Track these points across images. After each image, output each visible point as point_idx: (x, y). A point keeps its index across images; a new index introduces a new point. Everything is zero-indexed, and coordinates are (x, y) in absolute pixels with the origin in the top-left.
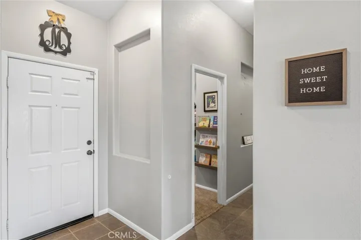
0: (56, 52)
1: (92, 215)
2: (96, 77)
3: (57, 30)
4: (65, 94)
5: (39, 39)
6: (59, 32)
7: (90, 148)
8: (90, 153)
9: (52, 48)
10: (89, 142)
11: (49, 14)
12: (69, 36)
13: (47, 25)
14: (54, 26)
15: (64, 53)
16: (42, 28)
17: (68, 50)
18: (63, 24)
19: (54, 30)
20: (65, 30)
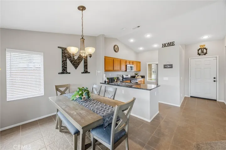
1: (216, 100)
2: (218, 58)
4: (205, 65)
5: (197, 53)
6: (203, 50)
7: (215, 80)
8: (215, 81)
9: (201, 54)
10: (215, 78)
11: (200, 46)
12: (206, 49)
13: (200, 49)
14: (202, 49)
15: (205, 54)
16: (198, 50)
17: (206, 53)
18: (205, 47)
19: (202, 50)
20: (205, 48)
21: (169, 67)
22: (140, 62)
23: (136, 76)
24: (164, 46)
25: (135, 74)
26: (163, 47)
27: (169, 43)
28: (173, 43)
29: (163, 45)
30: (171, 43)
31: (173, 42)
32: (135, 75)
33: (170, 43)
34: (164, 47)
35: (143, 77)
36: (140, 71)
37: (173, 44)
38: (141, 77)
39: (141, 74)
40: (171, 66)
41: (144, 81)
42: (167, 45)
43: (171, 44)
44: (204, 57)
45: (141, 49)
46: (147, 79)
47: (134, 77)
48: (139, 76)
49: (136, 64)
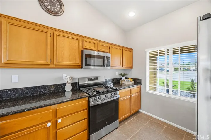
22: (131, 50)
23: (123, 78)
25: (121, 74)
35: (137, 82)
36: (131, 68)
38: (133, 82)
39: (134, 74)
41: (140, 92)
46: (148, 88)
47: (117, 82)
48: (128, 78)
49: (120, 52)
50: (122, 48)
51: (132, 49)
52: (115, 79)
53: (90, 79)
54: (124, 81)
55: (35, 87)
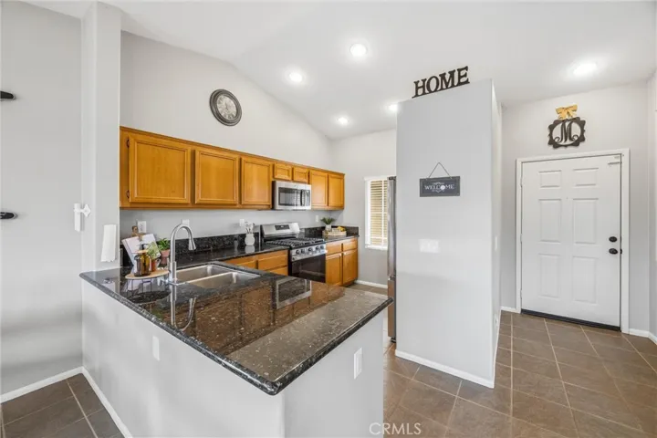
0: (566, 146)
1: (618, 329)
2: (625, 160)
3: (567, 124)
4: (578, 185)
5: (548, 139)
6: (570, 125)
7: (615, 246)
8: (613, 252)
9: (562, 143)
10: (613, 239)
11: (558, 111)
12: (582, 124)
13: (556, 123)
14: (564, 121)
15: (576, 144)
16: (551, 128)
17: (582, 139)
18: (574, 115)
19: (563, 126)
20: (577, 120)
21: (443, 188)
22: (341, 176)
23: (328, 227)
24: (420, 91)
25: (324, 220)
26: (417, 95)
27: (443, 76)
28: (463, 73)
29: (417, 88)
30: (452, 73)
31: (459, 70)
32: (324, 224)
33: (447, 76)
34: (424, 93)
35: (352, 232)
36: (342, 208)
37: (463, 80)
38: (344, 233)
39: (346, 219)
40: (452, 186)
41: (356, 249)
42: (433, 85)
43: (453, 79)
44: (573, 155)
45: (343, 121)
46: (368, 241)
47: (317, 234)
48: (336, 227)
49: (323, 180)
50: (326, 174)
51: (343, 175)
52: (313, 229)
53: (278, 227)
54: (331, 231)
55: (212, 239)
